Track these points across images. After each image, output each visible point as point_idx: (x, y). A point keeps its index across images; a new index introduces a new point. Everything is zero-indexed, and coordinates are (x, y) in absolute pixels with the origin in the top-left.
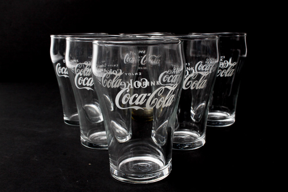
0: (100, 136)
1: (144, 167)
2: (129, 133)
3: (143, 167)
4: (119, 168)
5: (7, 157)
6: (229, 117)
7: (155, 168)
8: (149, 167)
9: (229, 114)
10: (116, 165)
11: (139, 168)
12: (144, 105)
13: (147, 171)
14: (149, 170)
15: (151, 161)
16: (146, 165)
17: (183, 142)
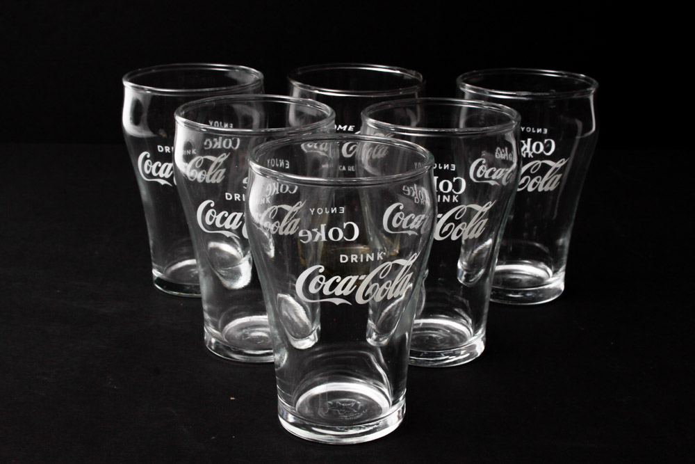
0: (246, 328)
1: (349, 410)
2: (315, 324)
3: (347, 410)
4: (297, 409)
5: (46, 378)
6: (549, 280)
7: (371, 411)
8: (359, 408)
9: (550, 271)
10: (292, 403)
11: (337, 412)
12: (351, 297)
13: (355, 418)
14: (358, 417)
15: (362, 395)
16: (353, 404)
17: (434, 348)
